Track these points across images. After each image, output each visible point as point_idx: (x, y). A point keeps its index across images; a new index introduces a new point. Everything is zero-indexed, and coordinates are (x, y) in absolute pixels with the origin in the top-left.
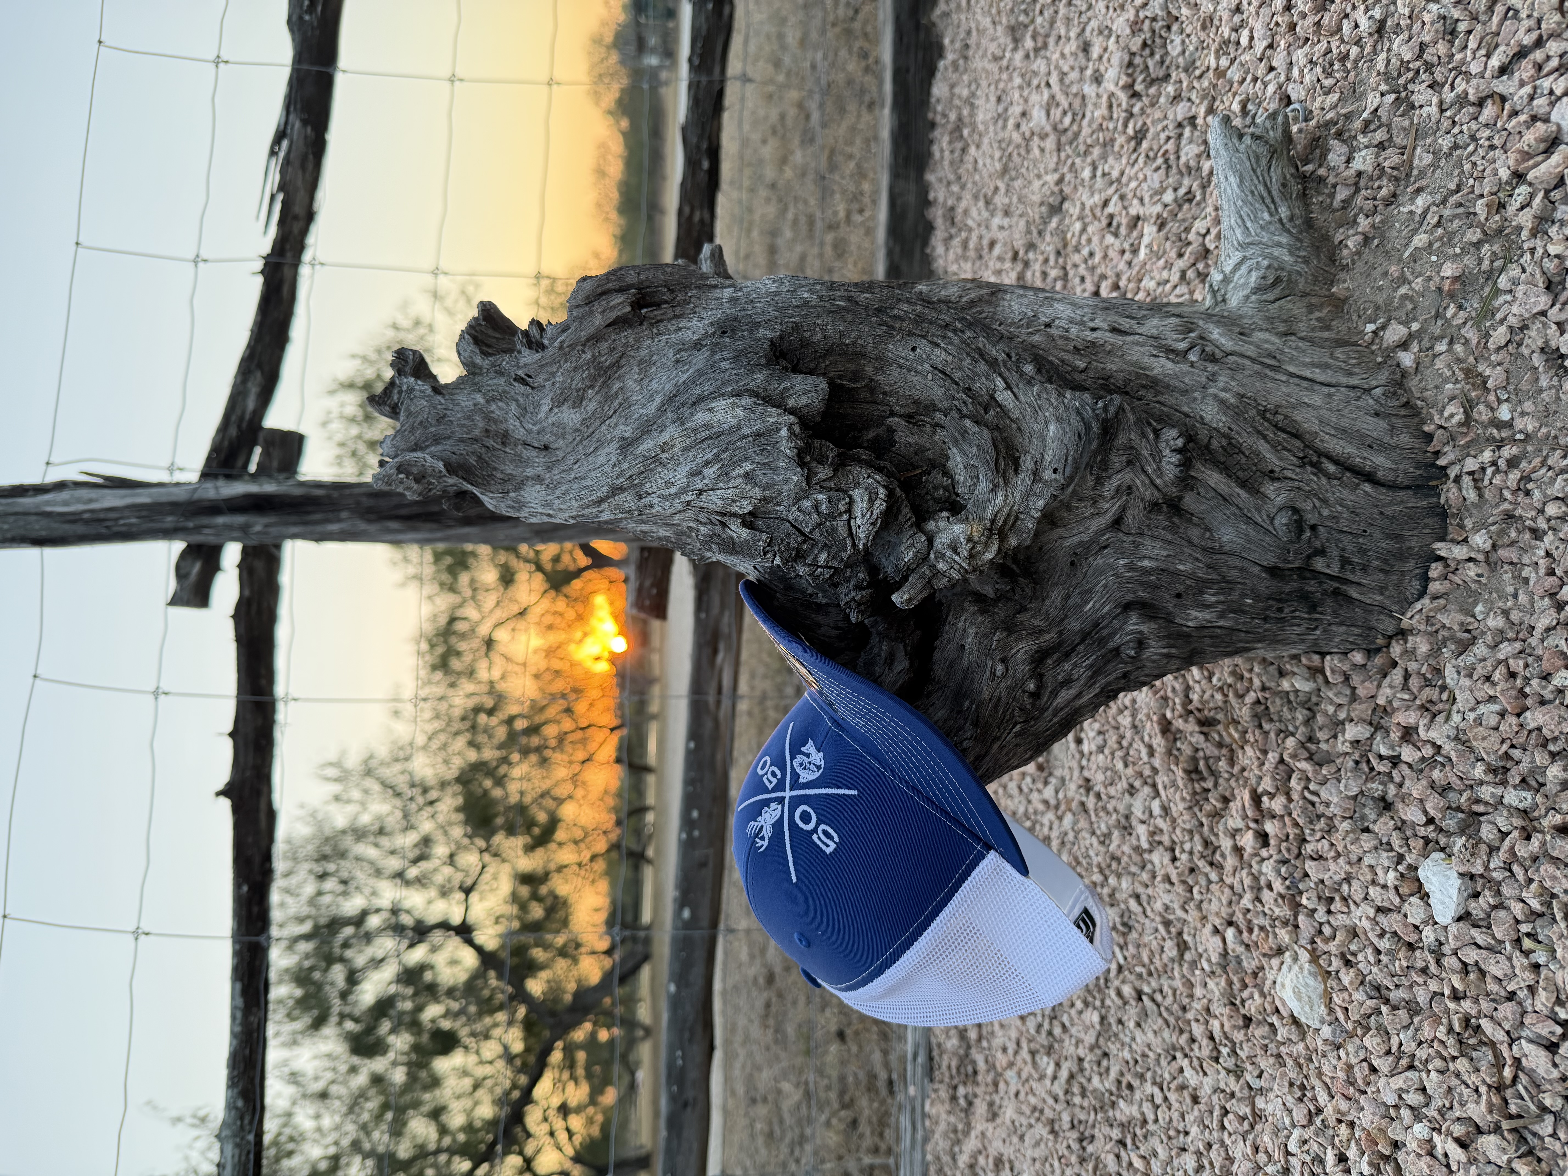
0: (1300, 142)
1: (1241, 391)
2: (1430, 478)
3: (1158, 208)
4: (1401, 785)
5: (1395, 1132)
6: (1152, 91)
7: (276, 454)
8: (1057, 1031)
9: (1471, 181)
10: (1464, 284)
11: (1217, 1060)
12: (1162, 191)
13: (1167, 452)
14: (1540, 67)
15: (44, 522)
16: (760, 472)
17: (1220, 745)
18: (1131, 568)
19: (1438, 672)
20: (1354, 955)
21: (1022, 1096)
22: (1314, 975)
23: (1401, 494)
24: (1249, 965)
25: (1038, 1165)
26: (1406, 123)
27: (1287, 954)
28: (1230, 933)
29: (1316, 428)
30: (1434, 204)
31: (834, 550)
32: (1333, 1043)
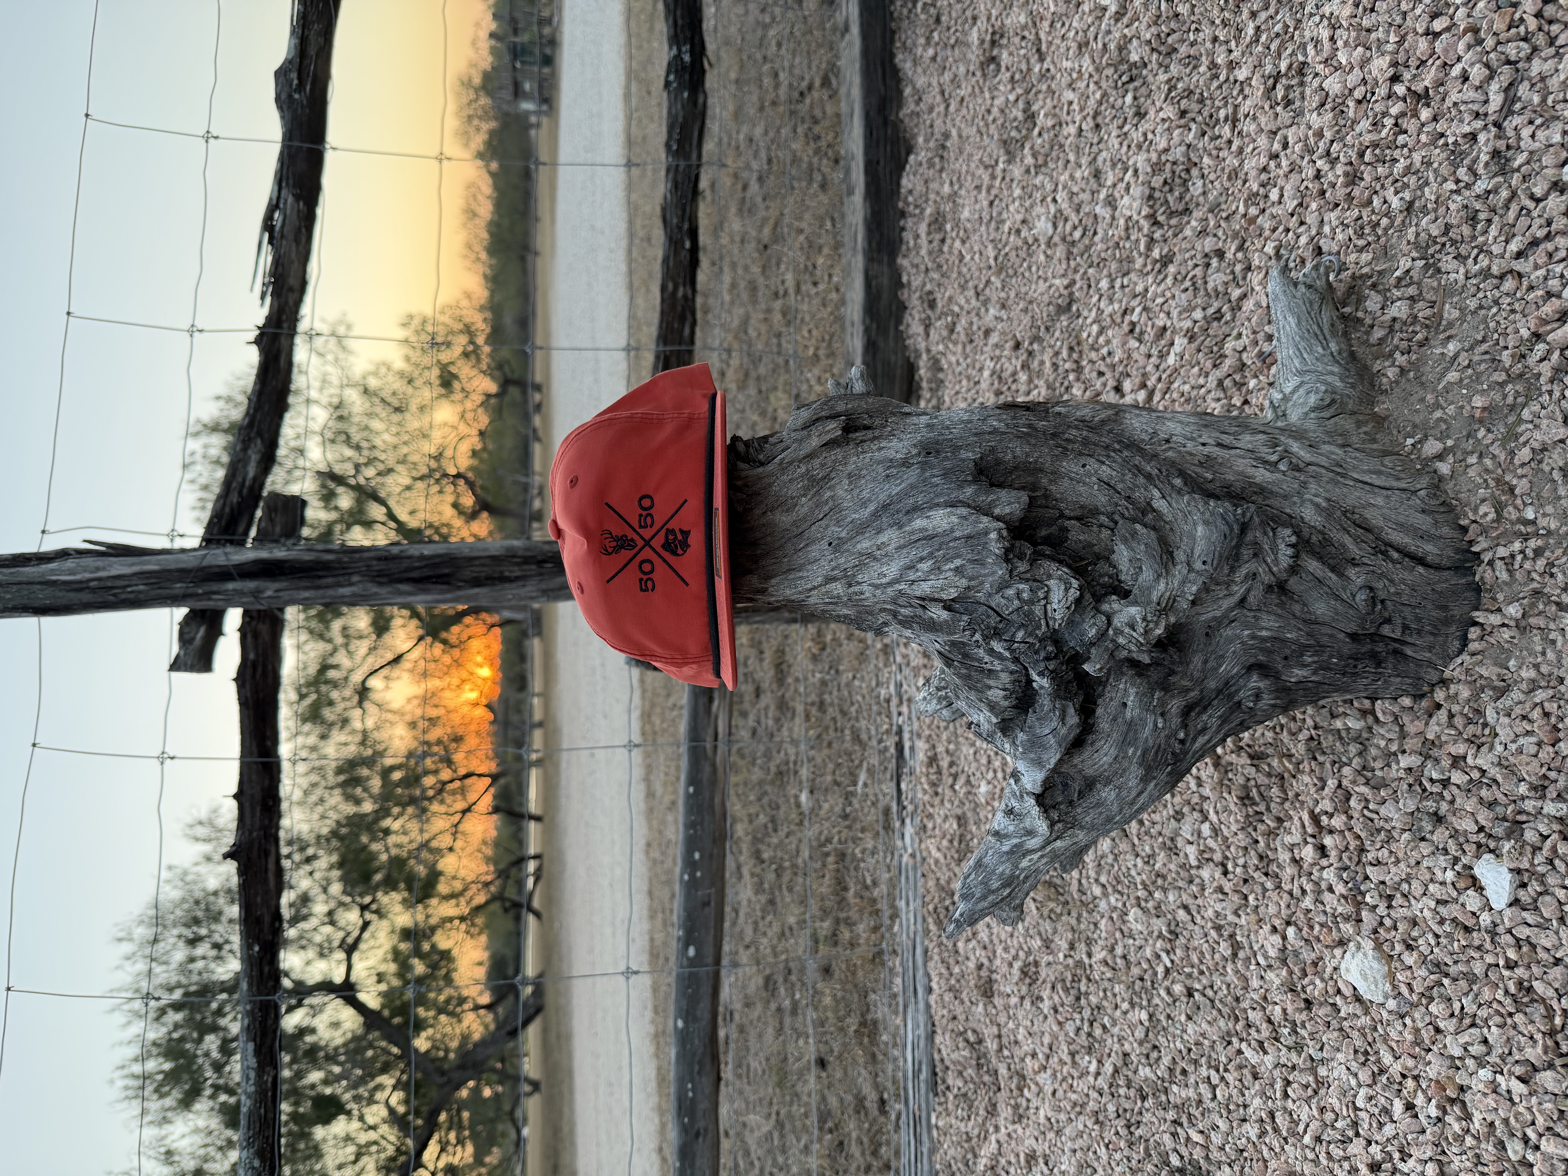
0: (1341, 289)
1: (1327, 495)
2: (1466, 561)
3: (1188, 324)
4: (1452, 802)
5: (1461, 1078)
6: (1174, 222)
7: (279, 519)
8: (1098, 1032)
9: (1496, 336)
10: (1490, 413)
11: (1277, 1039)
12: (1190, 309)
13: (1282, 546)
14: (1550, 255)
15: (49, 591)
16: (969, 566)
17: (1269, 775)
18: (1253, 637)
19: (1479, 712)
20: (1415, 940)
21: (1060, 1094)
22: (1378, 960)
23: (1446, 573)
24: (1308, 956)
25: (1079, 1154)
26: (1435, 284)
27: (1351, 944)
28: (1291, 931)
29: (1381, 523)
30: (1463, 349)
31: (1030, 628)
32: (1397, 1013)
